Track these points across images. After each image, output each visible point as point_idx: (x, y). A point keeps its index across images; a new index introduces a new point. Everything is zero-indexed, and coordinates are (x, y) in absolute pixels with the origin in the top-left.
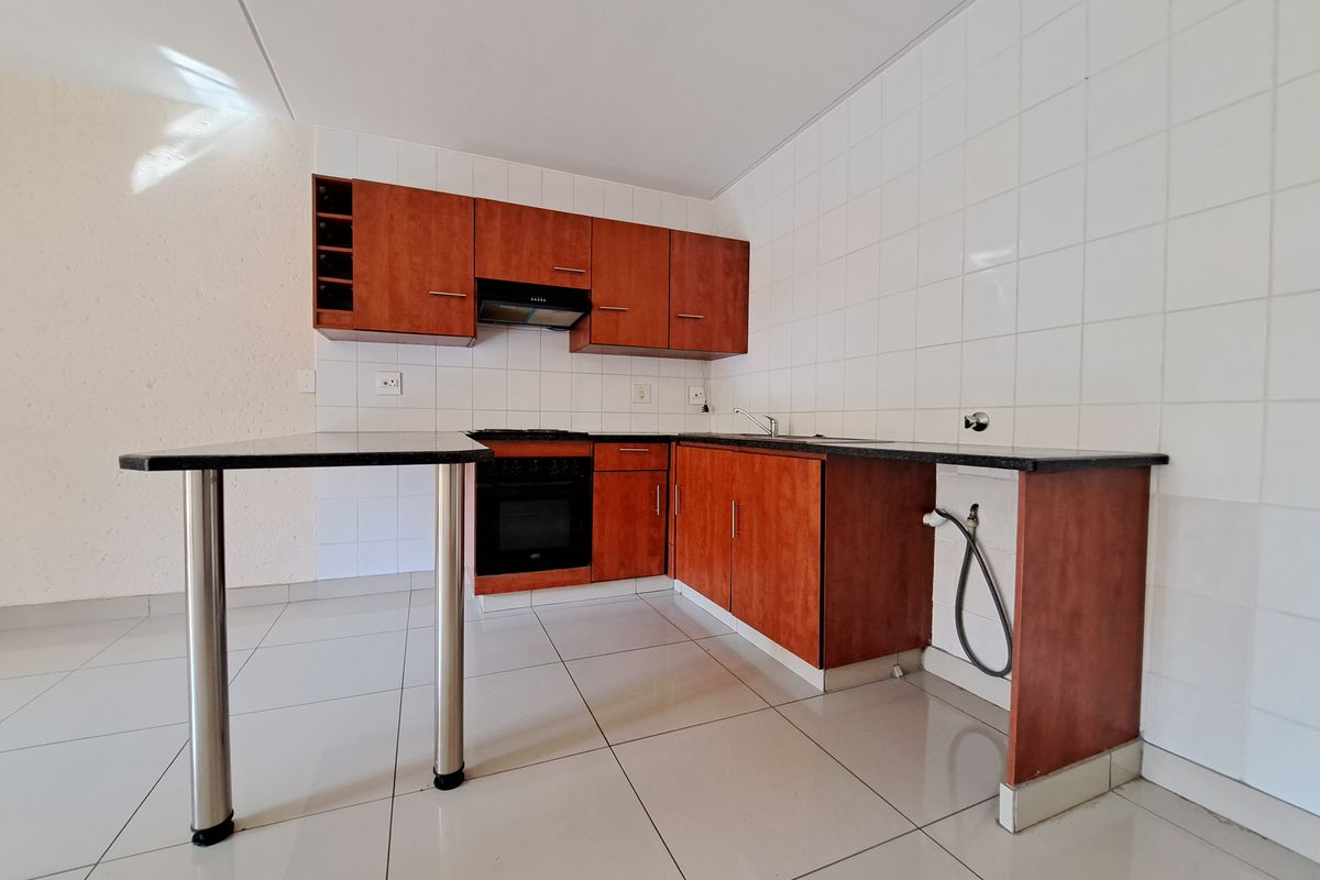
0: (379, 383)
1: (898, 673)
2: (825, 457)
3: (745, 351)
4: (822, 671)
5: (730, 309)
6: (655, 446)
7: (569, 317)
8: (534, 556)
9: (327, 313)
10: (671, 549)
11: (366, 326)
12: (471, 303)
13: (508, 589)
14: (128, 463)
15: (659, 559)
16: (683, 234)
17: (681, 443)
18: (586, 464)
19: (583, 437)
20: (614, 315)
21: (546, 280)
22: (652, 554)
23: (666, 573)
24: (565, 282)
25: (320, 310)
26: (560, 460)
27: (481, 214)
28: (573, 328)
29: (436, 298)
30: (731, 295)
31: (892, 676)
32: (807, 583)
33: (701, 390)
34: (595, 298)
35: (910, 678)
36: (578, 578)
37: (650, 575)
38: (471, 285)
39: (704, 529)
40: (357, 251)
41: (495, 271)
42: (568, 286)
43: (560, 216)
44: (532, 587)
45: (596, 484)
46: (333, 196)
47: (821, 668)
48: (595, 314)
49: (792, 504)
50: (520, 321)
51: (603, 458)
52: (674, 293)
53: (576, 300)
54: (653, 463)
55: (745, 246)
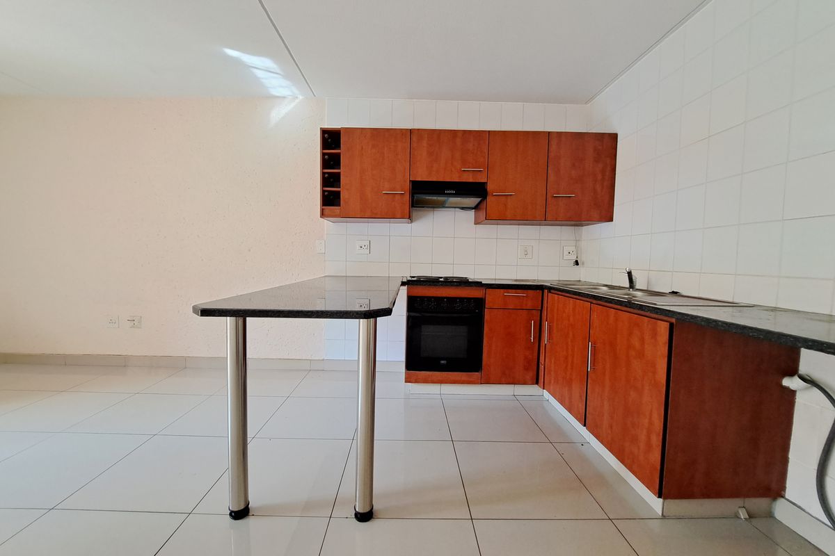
0: (358, 248)
1: (743, 514)
2: (673, 320)
3: (611, 220)
4: (661, 500)
5: (598, 188)
6: (531, 292)
7: (473, 201)
8: (442, 362)
9: (327, 208)
10: (542, 367)
11: (346, 216)
12: (407, 198)
13: (426, 381)
15: (531, 374)
16: (560, 134)
17: (552, 291)
18: (480, 303)
19: (478, 284)
20: (504, 198)
21: (455, 178)
22: (527, 369)
23: (537, 383)
24: (469, 178)
25: (324, 207)
26: (462, 299)
27: (414, 139)
28: (476, 208)
29: (386, 196)
30: (600, 177)
31: (737, 517)
32: (651, 423)
33: (573, 248)
34: (490, 187)
35: (754, 521)
36: (471, 379)
37: (525, 383)
38: (408, 185)
39: (566, 358)
40: (343, 170)
41: (422, 175)
42: (471, 180)
43: (467, 134)
44: (441, 382)
45: (487, 317)
46: (331, 139)
47: (660, 497)
48: (489, 199)
49: (641, 355)
50: (441, 205)
51: (491, 298)
52: (552, 178)
53: (476, 190)
54: (530, 304)
55: (614, 137)
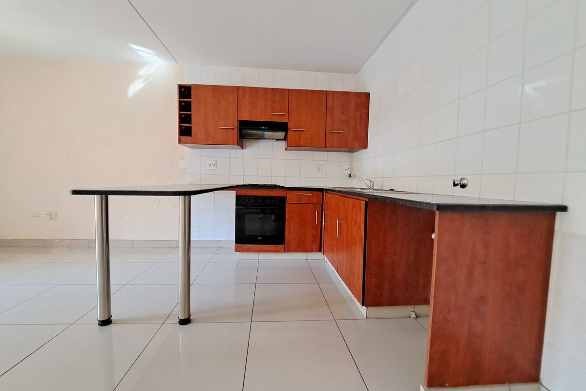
0: (208, 165)
1: (413, 315)
2: (367, 200)
3: (366, 147)
5: (358, 127)
6: (315, 193)
7: (281, 135)
8: (259, 238)
9: (183, 138)
10: (323, 240)
11: (196, 143)
12: (236, 131)
13: (248, 251)
14: (75, 192)
15: (317, 245)
16: (333, 92)
17: (328, 192)
18: (283, 200)
19: (283, 187)
20: (299, 133)
21: (268, 119)
22: (313, 242)
23: (320, 251)
24: (276, 119)
25: (181, 137)
26: (271, 198)
27: (240, 93)
28: (285, 139)
29: (223, 130)
30: (359, 120)
31: (410, 317)
33: (348, 167)
34: (289, 125)
35: (419, 320)
36: (278, 249)
37: (313, 251)
38: (236, 124)
39: (332, 232)
40: (193, 113)
41: (246, 117)
42: (278, 121)
43: (274, 90)
44: (259, 251)
45: (287, 209)
46: (185, 91)
47: (363, 305)
48: (289, 133)
49: (356, 222)
50: (261, 138)
51: (290, 197)
52: (329, 121)
53: (281, 127)
54: (315, 200)
55: (367, 95)
